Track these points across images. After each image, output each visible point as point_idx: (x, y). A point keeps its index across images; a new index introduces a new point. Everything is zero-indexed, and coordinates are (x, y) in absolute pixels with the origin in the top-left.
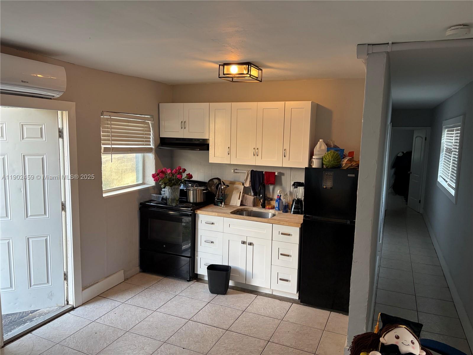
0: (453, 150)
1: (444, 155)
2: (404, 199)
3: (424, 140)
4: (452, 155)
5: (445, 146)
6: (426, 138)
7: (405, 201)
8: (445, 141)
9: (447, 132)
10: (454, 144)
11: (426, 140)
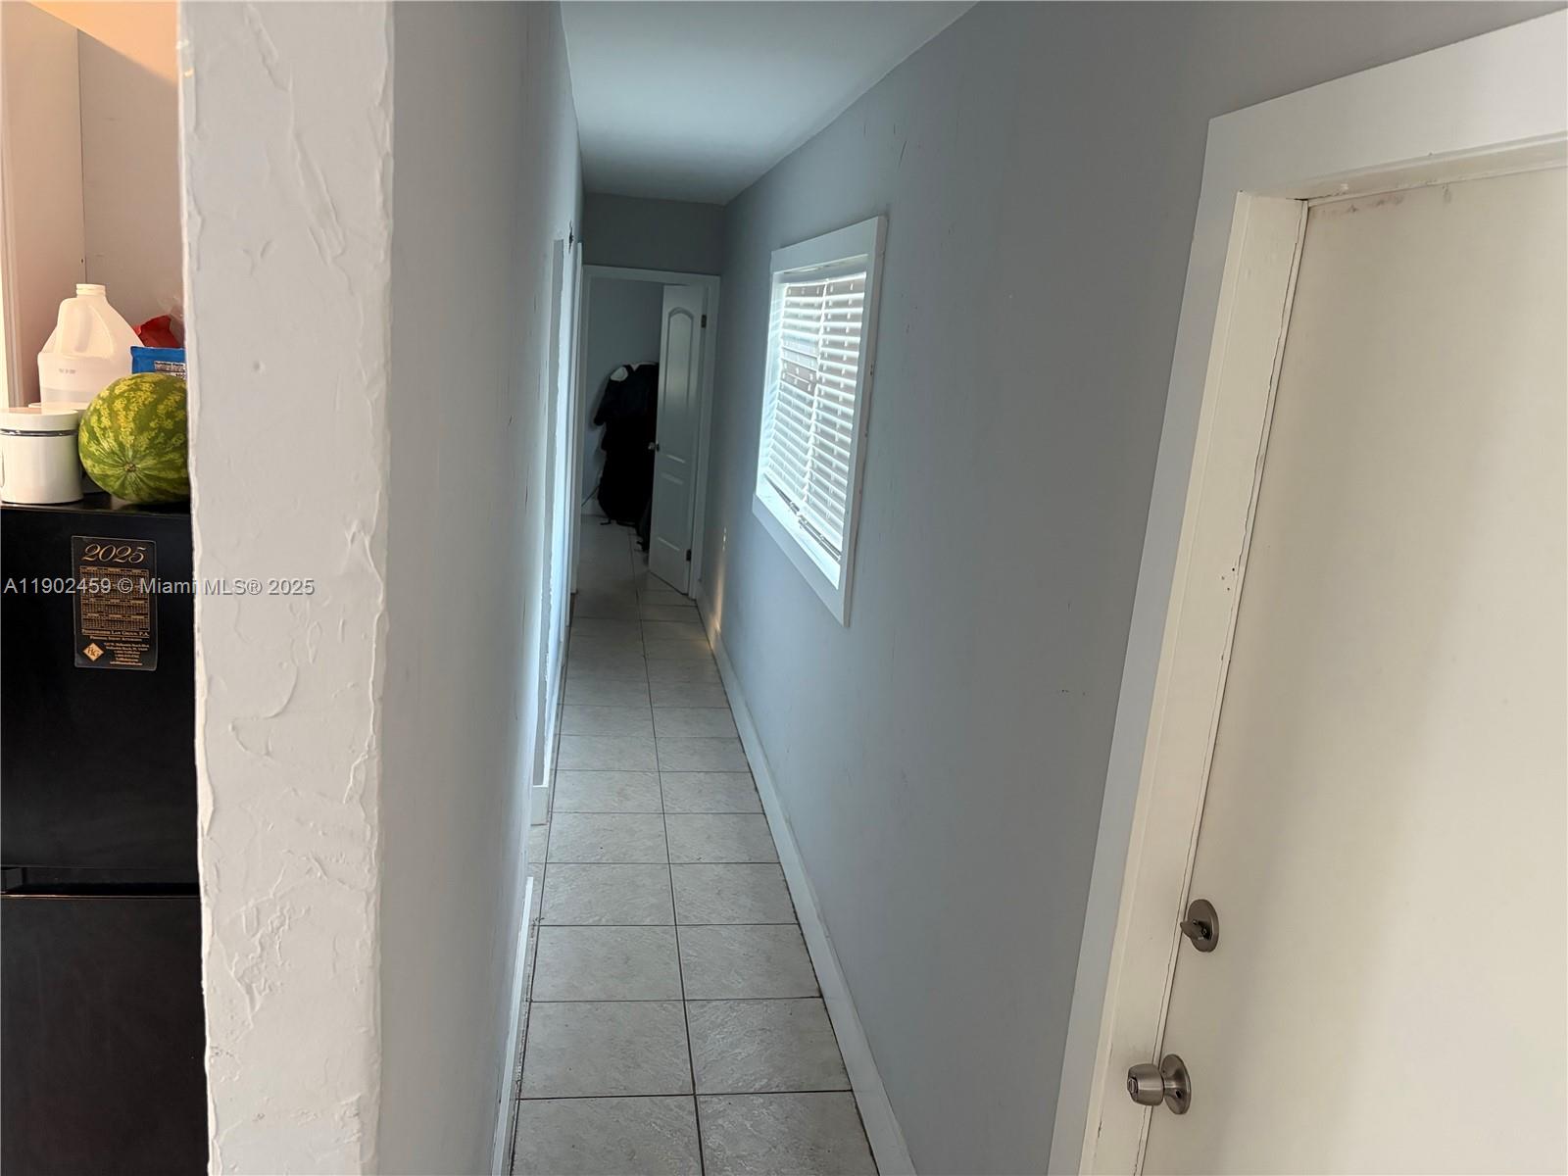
0: (818, 374)
1: (778, 391)
2: (638, 543)
3: (700, 323)
4: (816, 398)
5: (782, 355)
6: (704, 317)
7: (640, 547)
8: (780, 335)
9: (788, 296)
10: (821, 349)
11: (704, 325)
